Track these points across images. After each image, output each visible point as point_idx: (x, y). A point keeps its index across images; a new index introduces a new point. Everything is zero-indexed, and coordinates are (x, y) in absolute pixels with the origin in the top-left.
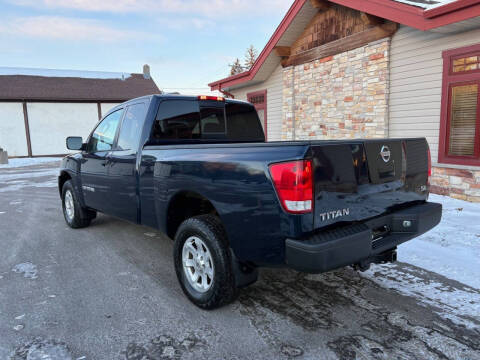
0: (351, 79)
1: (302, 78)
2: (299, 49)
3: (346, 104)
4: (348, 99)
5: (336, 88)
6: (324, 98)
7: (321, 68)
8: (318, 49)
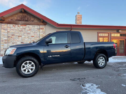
0: (33, 32)
1: (12, 28)
2: (10, 20)
3: (32, 38)
4: (32, 37)
5: (28, 33)
6: (23, 35)
7: (21, 27)
8: (20, 22)
